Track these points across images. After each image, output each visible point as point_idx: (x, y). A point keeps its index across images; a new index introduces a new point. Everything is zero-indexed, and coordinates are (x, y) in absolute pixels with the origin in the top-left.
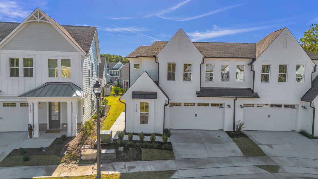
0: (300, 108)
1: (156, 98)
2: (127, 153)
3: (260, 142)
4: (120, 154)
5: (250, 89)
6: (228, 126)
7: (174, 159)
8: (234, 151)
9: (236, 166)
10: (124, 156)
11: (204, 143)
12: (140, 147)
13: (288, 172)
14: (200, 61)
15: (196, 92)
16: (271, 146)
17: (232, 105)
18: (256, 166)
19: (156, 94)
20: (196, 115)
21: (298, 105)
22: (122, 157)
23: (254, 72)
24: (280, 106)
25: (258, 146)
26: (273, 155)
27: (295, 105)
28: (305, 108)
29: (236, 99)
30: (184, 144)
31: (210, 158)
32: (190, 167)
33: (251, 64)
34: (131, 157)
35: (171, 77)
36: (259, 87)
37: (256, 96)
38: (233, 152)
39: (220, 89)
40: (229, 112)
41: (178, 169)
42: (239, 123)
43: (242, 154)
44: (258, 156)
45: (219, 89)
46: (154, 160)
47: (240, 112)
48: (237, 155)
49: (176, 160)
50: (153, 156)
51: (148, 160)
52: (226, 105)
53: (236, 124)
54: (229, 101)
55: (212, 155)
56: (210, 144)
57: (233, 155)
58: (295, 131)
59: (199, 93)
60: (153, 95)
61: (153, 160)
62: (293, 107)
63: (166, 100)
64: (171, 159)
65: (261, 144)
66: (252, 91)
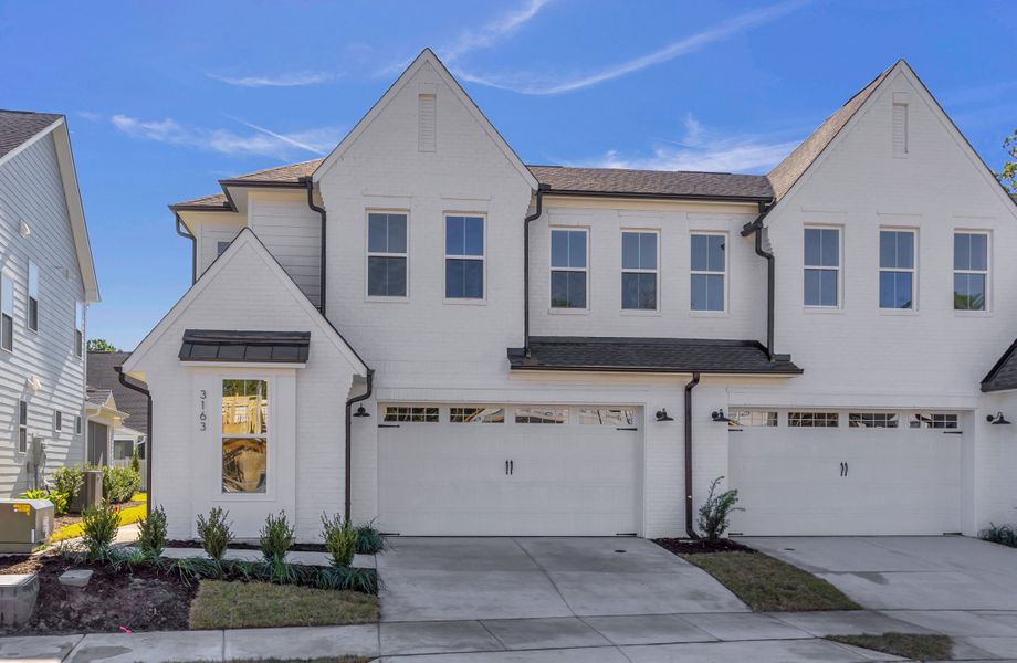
0: (980, 429)
1: (303, 358)
2: (109, 595)
3: (819, 565)
4: (65, 599)
5: (757, 345)
6: (662, 516)
7: (378, 623)
8: (697, 596)
9: (721, 641)
10: (88, 609)
11: (544, 571)
12: (197, 576)
13: (1003, 656)
14: (524, 203)
15: (509, 349)
16: (875, 577)
17: (676, 411)
18: (828, 638)
19: (307, 345)
20: (509, 465)
21: (968, 412)
22: (74, 615)
23: (770, 258)
24: (883, 420)
25: (815, 577)
26: (898, 606)
27: (954, 417)
28: (1002, 421)
29: (696, 381)
30: (443, 573)
31: (577, 617)
32: (463, 645)
33: (754, 230)
34: (127, 612)
35: (387, 277)
36: (798, 328)
37: (786, 367)
38: (693, 599)
39: (619, 343)
40: (663, 445)
41: (385, 652)
42: (713, 498)
43: (742, 605)
44: (825, 610)
45: (615, 344)
46: (259, 627)
47: (713, 447)
48: (719, 607)
49: (383, 628)
50: (259, 611)
51: (223, 628)
52: (650, 412)
53: (699, 503)
54: (661, 391)
55: (583, 608)
56: (577, 574)
57: (695, 607)
58: (960, 534)
59: (521, 356)
61: (252, 627)
62: (950, 426)
63: (355, 376)
64: (362, 623)
65: (825, 571)
66: (766, 352)
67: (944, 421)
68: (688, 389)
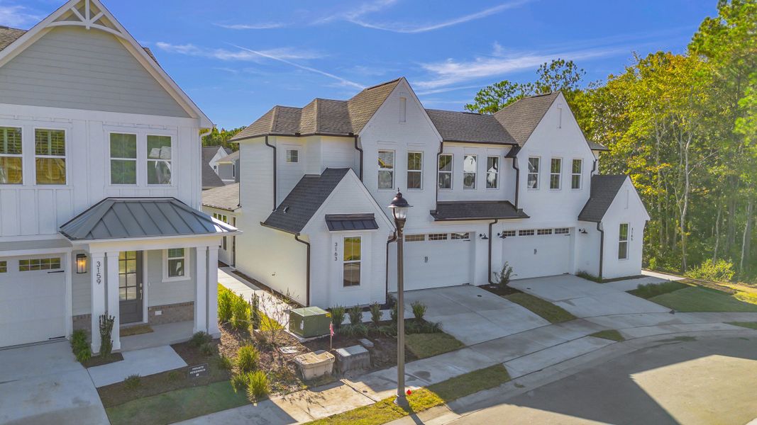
0: (577, 236)
1: (375, 227)
5: (507, 202)
7: (467, 347)
11: (474, 312)
15: (431, 211)
16: (569, 302)
17: (486, 235)
18: (590, 335)
19: (375, 220)
20: (426, 259)
21: (573, 228)
23: (518, 170)
24: (548, 232)
27: (568, 229)
28: (584, 232)
29: (493, 223)
30: (445, 317)
31: (513, 334)
33: (512, 157)
44: (570, 320)
47: (498, 247)
51: (429, 357)
52: (478, 234)
54: (480, 227)
55: (510, 330)
56: (486, 312)
58: (569, 273)
59: (435, 215)
60: (367, 222)
61: (436, 355)
62: (566, 232)
63: (390, 231)
65: (555, 301)
66: (515, 208)
67: (564, 231)
68: (491, 225)
